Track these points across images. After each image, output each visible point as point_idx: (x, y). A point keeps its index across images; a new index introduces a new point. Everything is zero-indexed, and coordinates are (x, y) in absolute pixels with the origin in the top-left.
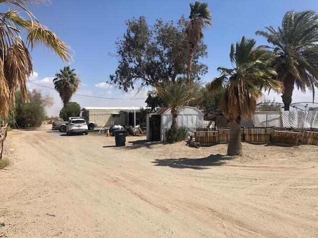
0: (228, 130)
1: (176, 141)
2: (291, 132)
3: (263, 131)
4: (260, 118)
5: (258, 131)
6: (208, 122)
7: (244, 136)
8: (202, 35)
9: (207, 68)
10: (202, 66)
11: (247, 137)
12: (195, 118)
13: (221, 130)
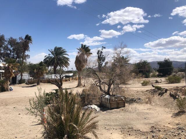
0: (37, 80)
1: (22, 83)
2: (52, 80)
3: (46, 80)
4: (46, 76)
5: (45, 80)
6: (31, 78)
7: (41, 81)
8: (28, 46)
9: (29, 56)
10: (28, 55)
11: (42, 81)
12: (27, 76)
13: (35, 80)
